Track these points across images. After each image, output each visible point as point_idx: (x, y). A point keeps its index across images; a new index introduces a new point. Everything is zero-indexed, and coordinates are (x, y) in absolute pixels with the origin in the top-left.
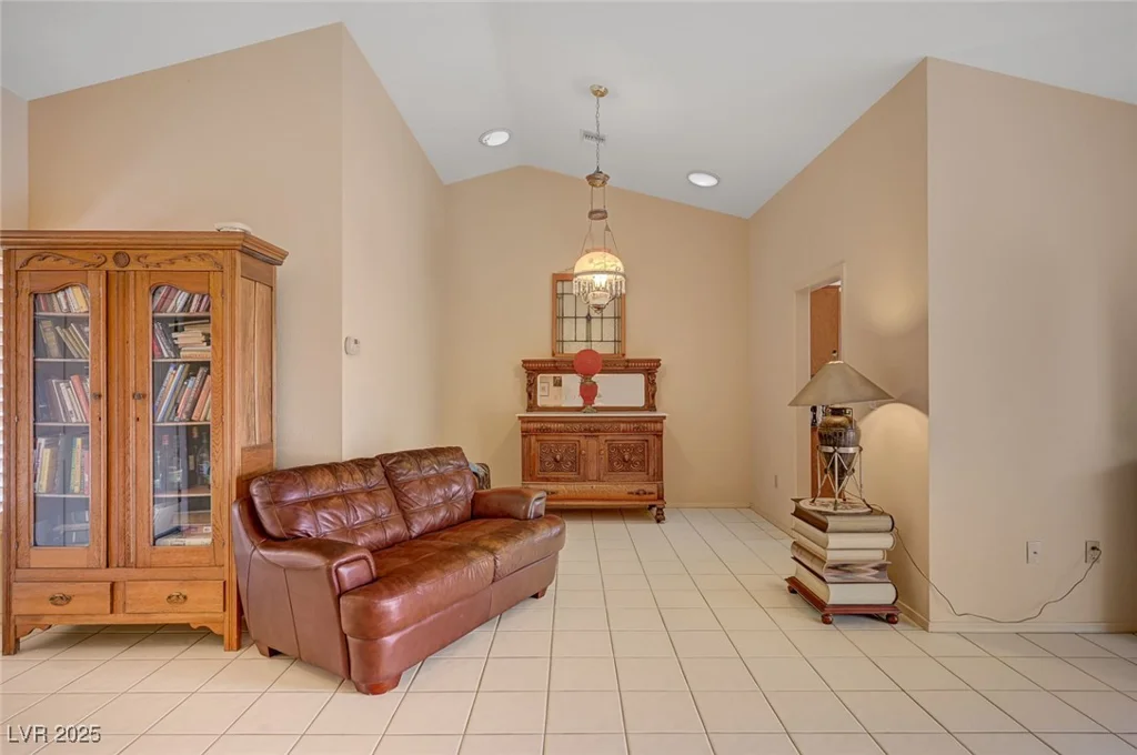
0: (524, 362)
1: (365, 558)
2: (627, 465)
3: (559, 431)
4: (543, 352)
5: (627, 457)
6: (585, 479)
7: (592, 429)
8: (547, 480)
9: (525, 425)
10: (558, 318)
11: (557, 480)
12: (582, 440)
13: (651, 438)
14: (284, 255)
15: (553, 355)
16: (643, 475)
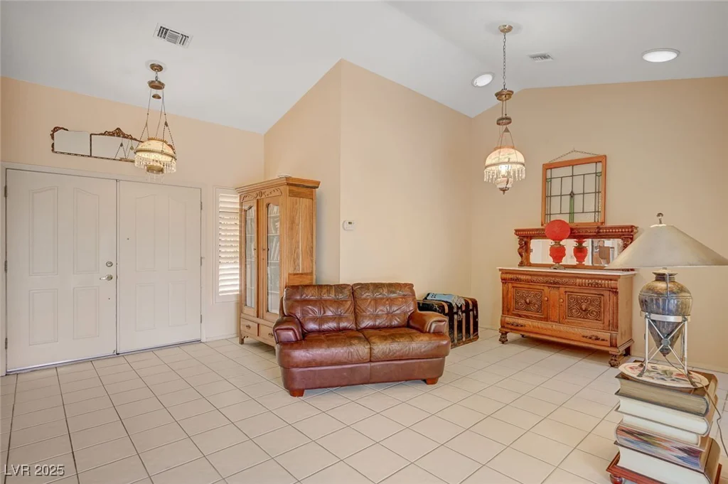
0: (516, 231)
1: (292, 329)
2: (585, 313)
3: (528, 281)
4: (535, 223)
5: (584, 307)
6: (546, 319)
7: (554, 282)
8: (520, 316)
9: (505, 276)
10: (547, 197)
11: (527, 317)
12: (546, 289)
13: (606, 294)
14: (319, 183)
15: (542, 225)
16: (599, 324)
